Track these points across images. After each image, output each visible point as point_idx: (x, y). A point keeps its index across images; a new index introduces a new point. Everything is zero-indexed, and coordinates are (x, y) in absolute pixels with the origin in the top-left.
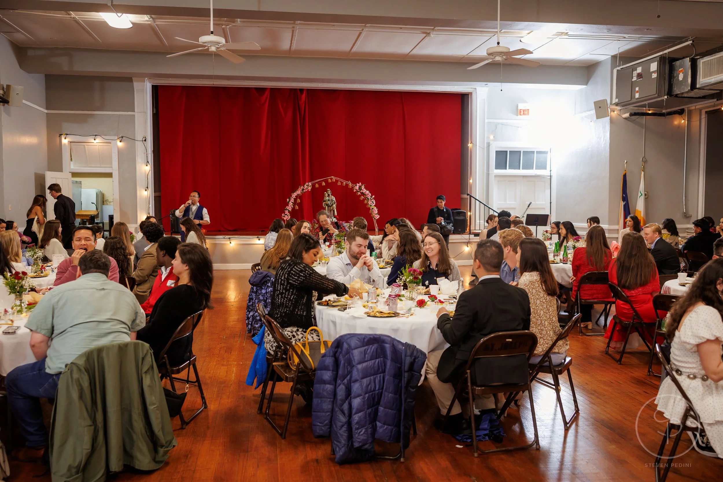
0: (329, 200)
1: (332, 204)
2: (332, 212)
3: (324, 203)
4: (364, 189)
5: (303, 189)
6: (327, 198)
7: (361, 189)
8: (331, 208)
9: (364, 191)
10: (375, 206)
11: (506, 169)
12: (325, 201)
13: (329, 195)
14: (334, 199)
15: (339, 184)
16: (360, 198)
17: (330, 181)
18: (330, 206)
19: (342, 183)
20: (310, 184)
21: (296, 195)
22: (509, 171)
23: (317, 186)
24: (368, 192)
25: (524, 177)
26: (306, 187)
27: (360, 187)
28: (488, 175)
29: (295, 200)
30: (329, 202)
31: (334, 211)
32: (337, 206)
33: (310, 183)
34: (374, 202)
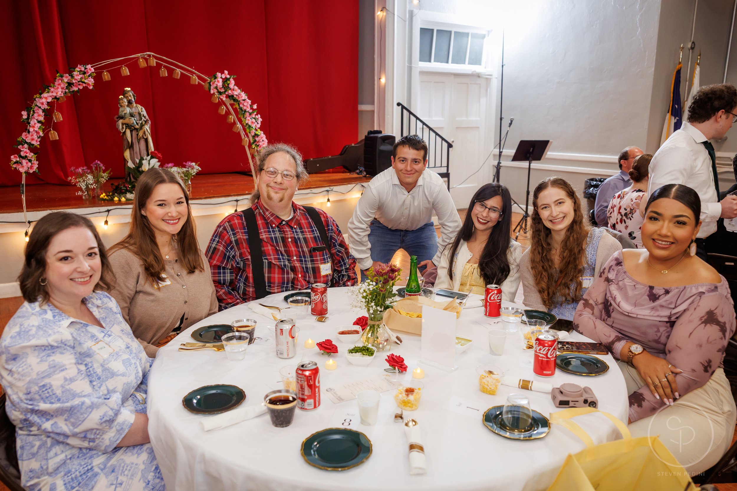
0: (132, 115)
1: (142, 126)
2: (143, 142)
3: (121, 121)
4: (236, 88)
5: (70, 84)
6: (128, 110)
7: (228, 87)
8: (141, 134)
9: (235, 93)
10: (261, 128)
11: (430, 61)
12: (122, 118)
13: (130, 102)
14: (144, 113)
15: (164, 73)
16: (220, 111)
17: (142, 64)
18: (136, 129)
19: (171, 71)
20: (91, 69)
21: (50, 100)
22: (434, 66)
23: (106, 76)
24: (244, 96)
25: (457, 75)
26: (77, 75)
27: (225, 80)
28: (410, 69)
29: (48, 113)
30: (133, 121)
31: (146, 140)
32: (152, 128)
33: (89, 66)
34: (260, 120)
